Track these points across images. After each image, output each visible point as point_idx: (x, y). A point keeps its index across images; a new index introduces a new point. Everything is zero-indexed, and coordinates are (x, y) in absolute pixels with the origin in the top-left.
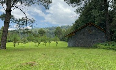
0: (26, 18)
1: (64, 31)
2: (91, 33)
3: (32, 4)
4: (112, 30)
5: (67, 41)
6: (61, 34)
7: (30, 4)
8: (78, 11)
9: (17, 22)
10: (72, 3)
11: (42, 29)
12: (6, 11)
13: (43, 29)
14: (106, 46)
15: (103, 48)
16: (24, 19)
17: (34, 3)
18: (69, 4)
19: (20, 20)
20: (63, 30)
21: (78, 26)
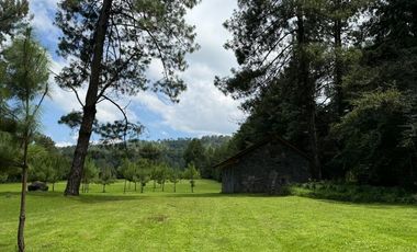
0: (124, 123)
1: (210, 150)
2: (277, 159)
3: (141, 91)
4: (326, 153)
5: (218, 177)
6: (203, 158)
7: (136, 90)
8: (245, 106)
9: (104, 132)
10: (232, 91)
11: (150, 144)
12: (84, 108)
13: (154, 146)
14: (308, 191)
15: (302, 195)
16: (120, 125)
17: (144, 89)
18: (224, 92)
19: (109, 125)
20: (207, 148)
21: (247, 139)
